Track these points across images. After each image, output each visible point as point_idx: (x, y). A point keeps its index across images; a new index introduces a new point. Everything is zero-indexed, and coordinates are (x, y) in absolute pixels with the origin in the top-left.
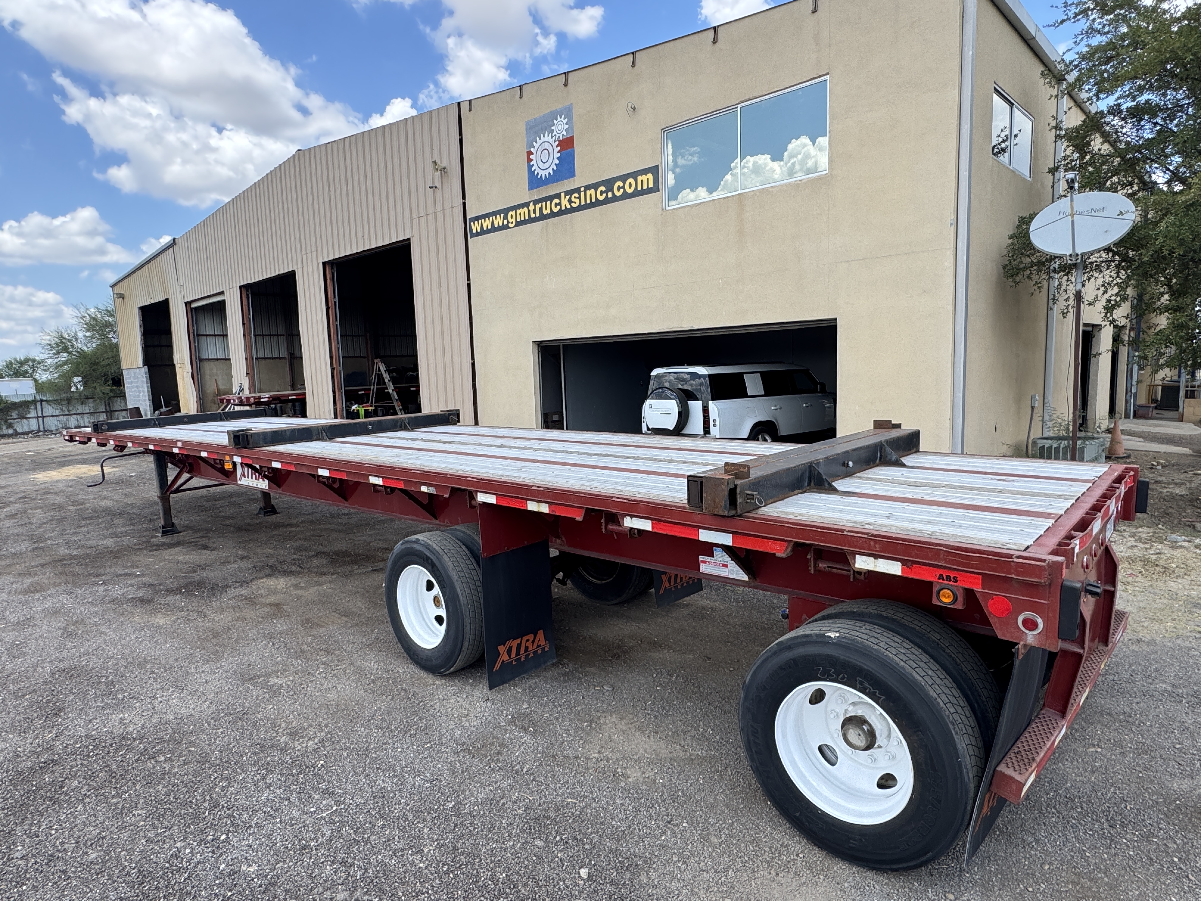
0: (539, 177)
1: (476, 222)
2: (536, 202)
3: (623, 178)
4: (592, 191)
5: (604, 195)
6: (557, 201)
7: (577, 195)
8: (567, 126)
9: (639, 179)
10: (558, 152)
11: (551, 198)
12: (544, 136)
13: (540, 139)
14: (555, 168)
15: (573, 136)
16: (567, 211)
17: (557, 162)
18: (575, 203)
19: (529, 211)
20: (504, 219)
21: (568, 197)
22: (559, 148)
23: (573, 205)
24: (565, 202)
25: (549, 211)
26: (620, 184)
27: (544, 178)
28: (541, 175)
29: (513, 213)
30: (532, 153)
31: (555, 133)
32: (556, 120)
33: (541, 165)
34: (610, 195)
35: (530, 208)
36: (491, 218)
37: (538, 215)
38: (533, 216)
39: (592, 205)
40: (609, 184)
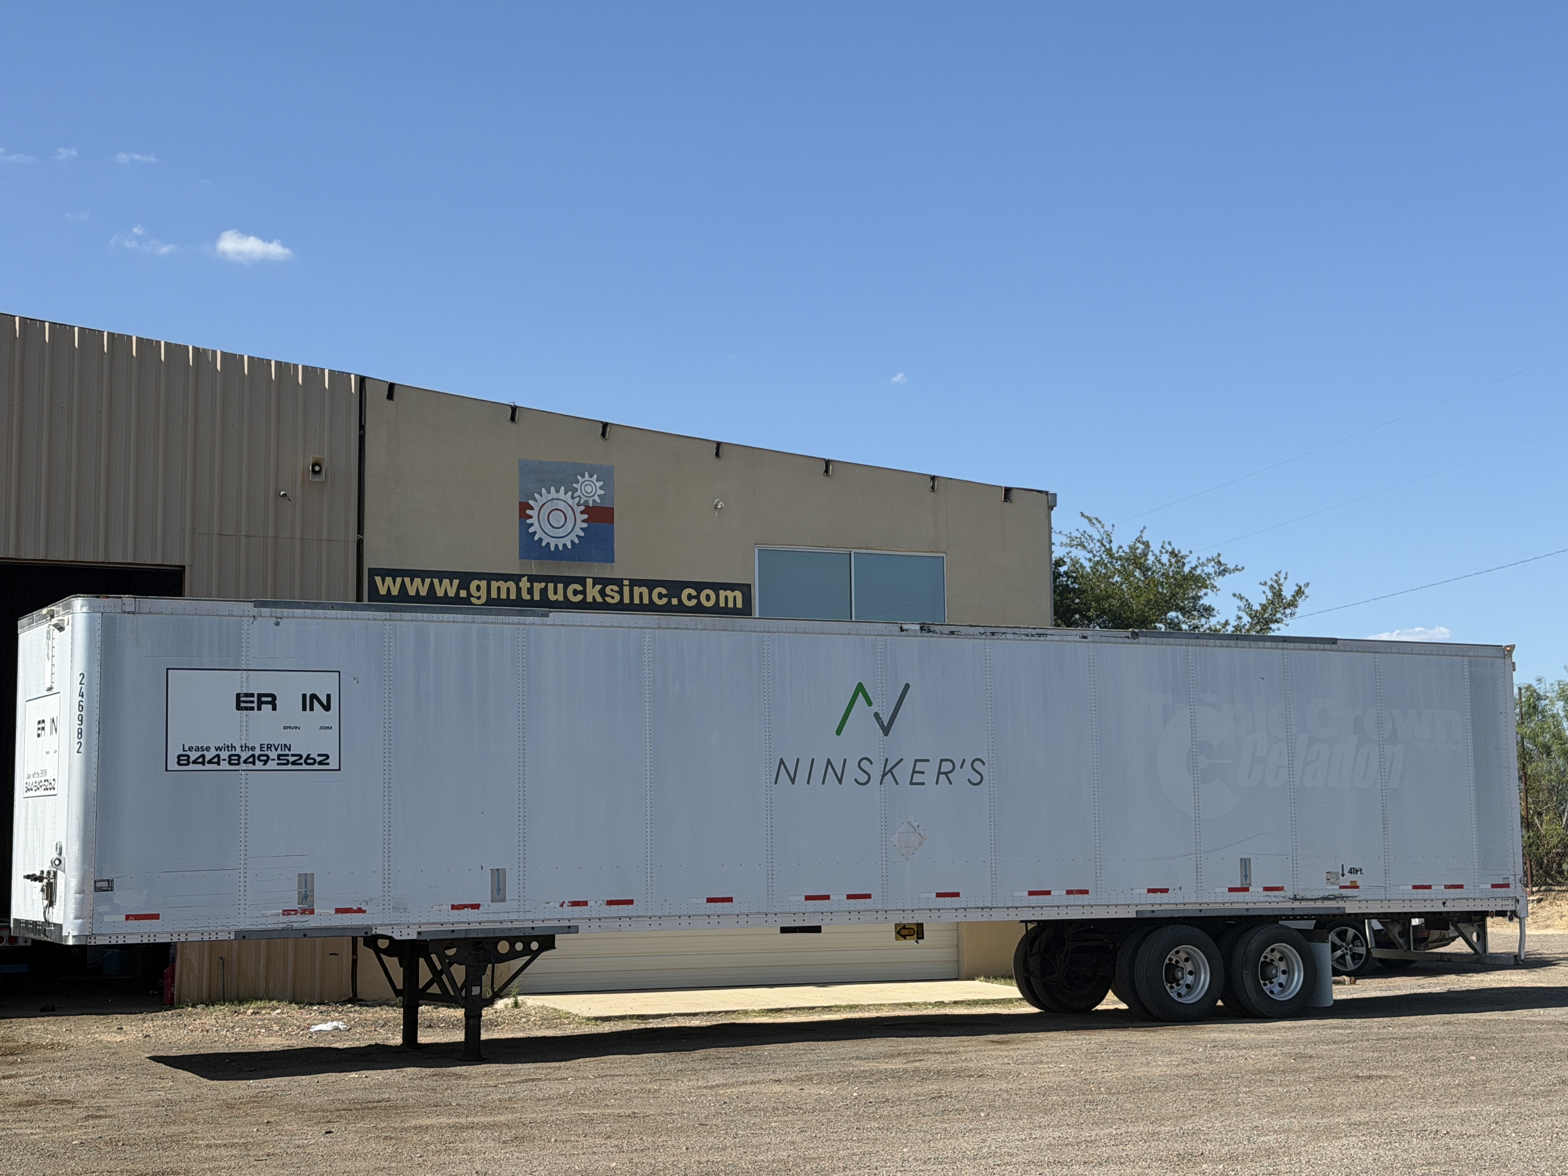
0: (543, 544)
1: (389, 580)
2: (532, 579)
3: (699, 586)
4: (645, 590)
5: (665, 600)
6: (579, 588)
7: (616, 588)
8: (602, 492)
9: (722, 593)
10: (583, 521)
11: (568, 581)
12: (558, 491)
13: (549, 492)
14: (577, 541)
15: (613, 508)
16: (594, 606)
17: (582, 534)
18: (613, 598)
19: (519, 590)
20: (459, 588)
21: (598, 587)
22: (586, 516)
23: (608, 599)
24: (593, 593)
25: (560, 598)
26: (694, 593)
27: (552, 548)
28: (548, 544)
29: (483, 584)
30: (532, 508)
31: (578, 493)
32: (583, 477)
33: (548, 528)
34: (675, 601)
35: (521, 584)
36: (428, 581)
37: (537, 597)
38: (526, 596)
39: (641, 608)
40: (675, 587)
